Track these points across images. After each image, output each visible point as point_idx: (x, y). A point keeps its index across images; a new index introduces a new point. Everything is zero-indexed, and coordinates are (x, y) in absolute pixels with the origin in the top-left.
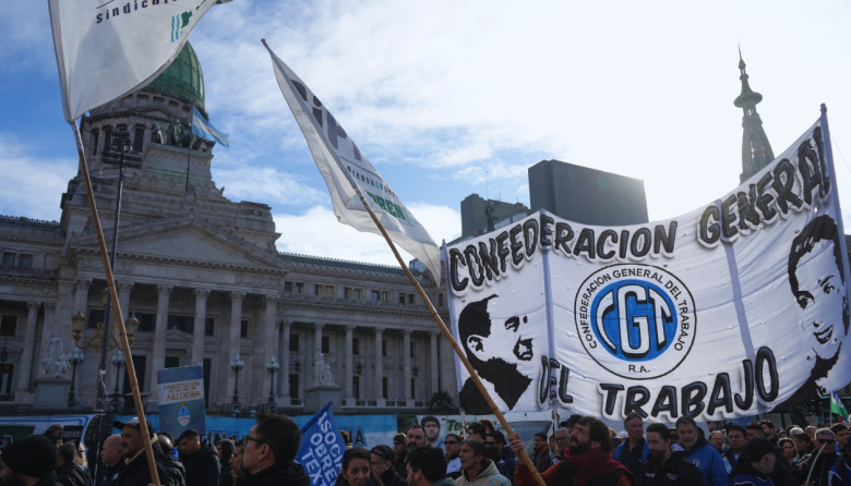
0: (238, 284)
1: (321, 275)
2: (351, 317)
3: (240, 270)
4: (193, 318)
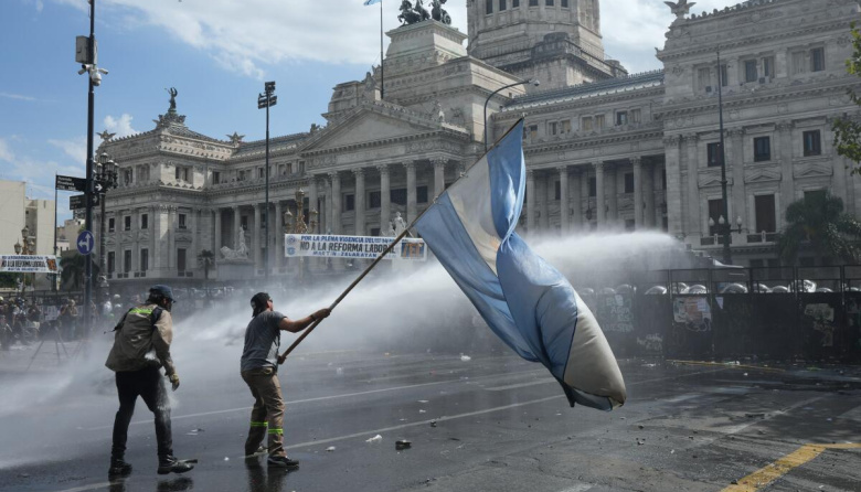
0: (407, 153)
1: (550, 111)
2: (561, 157)
3: (405, 140)
4: (380, 192)
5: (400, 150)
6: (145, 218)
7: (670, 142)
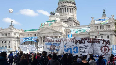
5: (53, 34)
6: (9, 42)
7: (91, 36)
